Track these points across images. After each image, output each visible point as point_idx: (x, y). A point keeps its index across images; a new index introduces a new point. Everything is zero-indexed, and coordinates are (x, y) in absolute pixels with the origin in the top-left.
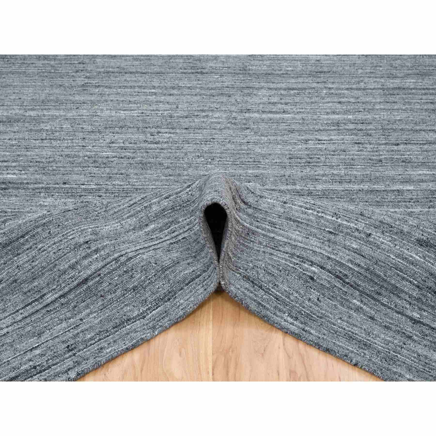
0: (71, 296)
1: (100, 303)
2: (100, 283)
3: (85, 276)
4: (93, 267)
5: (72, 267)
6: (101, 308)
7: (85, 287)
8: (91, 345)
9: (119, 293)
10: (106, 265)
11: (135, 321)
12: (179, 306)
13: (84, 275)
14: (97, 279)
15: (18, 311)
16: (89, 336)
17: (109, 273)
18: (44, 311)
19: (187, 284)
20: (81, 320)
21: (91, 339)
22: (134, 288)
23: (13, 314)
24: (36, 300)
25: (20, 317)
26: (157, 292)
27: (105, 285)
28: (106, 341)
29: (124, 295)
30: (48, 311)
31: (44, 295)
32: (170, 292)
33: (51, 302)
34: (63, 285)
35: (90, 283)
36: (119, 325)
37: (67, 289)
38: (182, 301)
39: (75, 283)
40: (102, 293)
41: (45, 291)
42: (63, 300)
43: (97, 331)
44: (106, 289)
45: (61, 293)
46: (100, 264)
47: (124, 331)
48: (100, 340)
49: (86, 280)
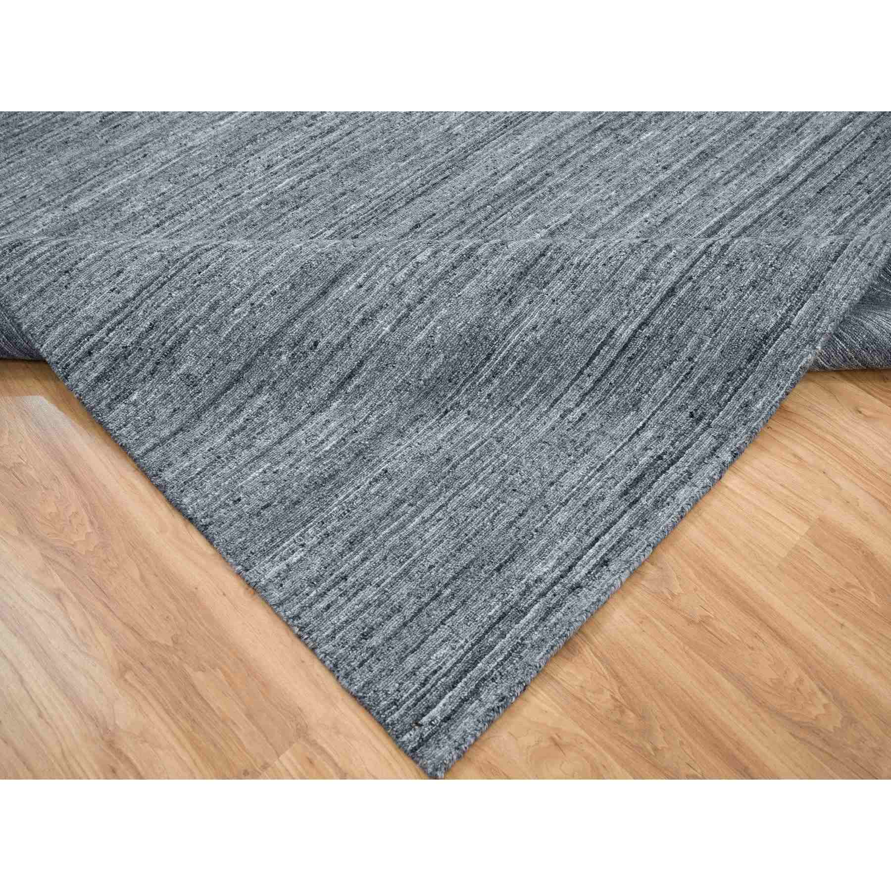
0: (657, 320)
1: (709, 321)
2: (695, 289)
3: (668, 284)
4: (677, 269)
5: (643, 277)
6: (713, 327)
7: (674, 301)
8: (726, 402)
9: (731, 297)
10: (694, 263)
11: (778, 337)
12: (836, 294)
13: (666, 283)
14: (690, 284)
15: (581, 372)
16: (715, 388)
17: (704, 273)
18: (623, 360)
19: (834, 261)
20: (690, 359)
21: (721, 392)
22: (753, 284)
23: (575, 379)
24: (604, 344)
25: (588, 384)
26: (793, 281)
27: (704, 291)
28: (746, 390)
29: (741, 298)
30: (630, 359)
31: (613, 331)
32: (812, 277)
33: (629, 340)
34: (638, 307)
35: (681, 293)
36: (756, 353)
37: (646, 312)
38: (838, 287)
39: (657, 298)
40: (705, 303)
41: (612, 323)
42: (647, 331)
43: (724, 374)
44: (710, 296)
45: (639, 320)
46: (686, 263)
47: (766, 362)
48: (736, 390)
49: (672, 292)
